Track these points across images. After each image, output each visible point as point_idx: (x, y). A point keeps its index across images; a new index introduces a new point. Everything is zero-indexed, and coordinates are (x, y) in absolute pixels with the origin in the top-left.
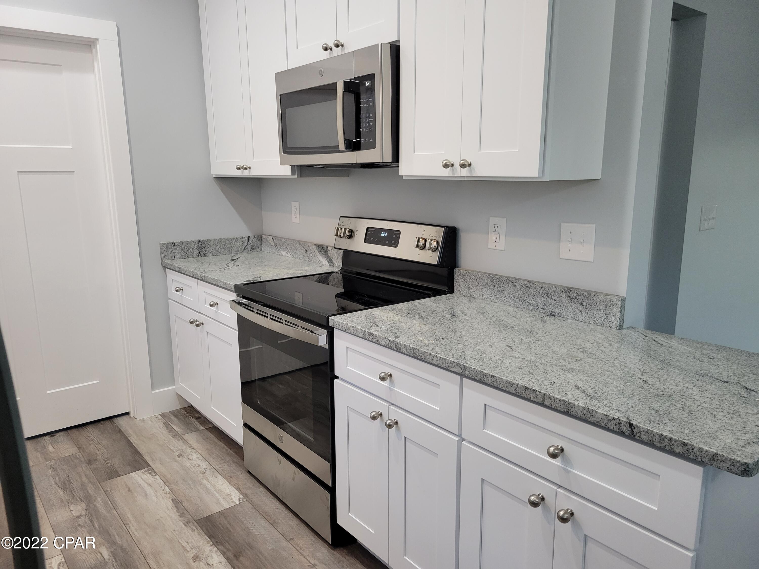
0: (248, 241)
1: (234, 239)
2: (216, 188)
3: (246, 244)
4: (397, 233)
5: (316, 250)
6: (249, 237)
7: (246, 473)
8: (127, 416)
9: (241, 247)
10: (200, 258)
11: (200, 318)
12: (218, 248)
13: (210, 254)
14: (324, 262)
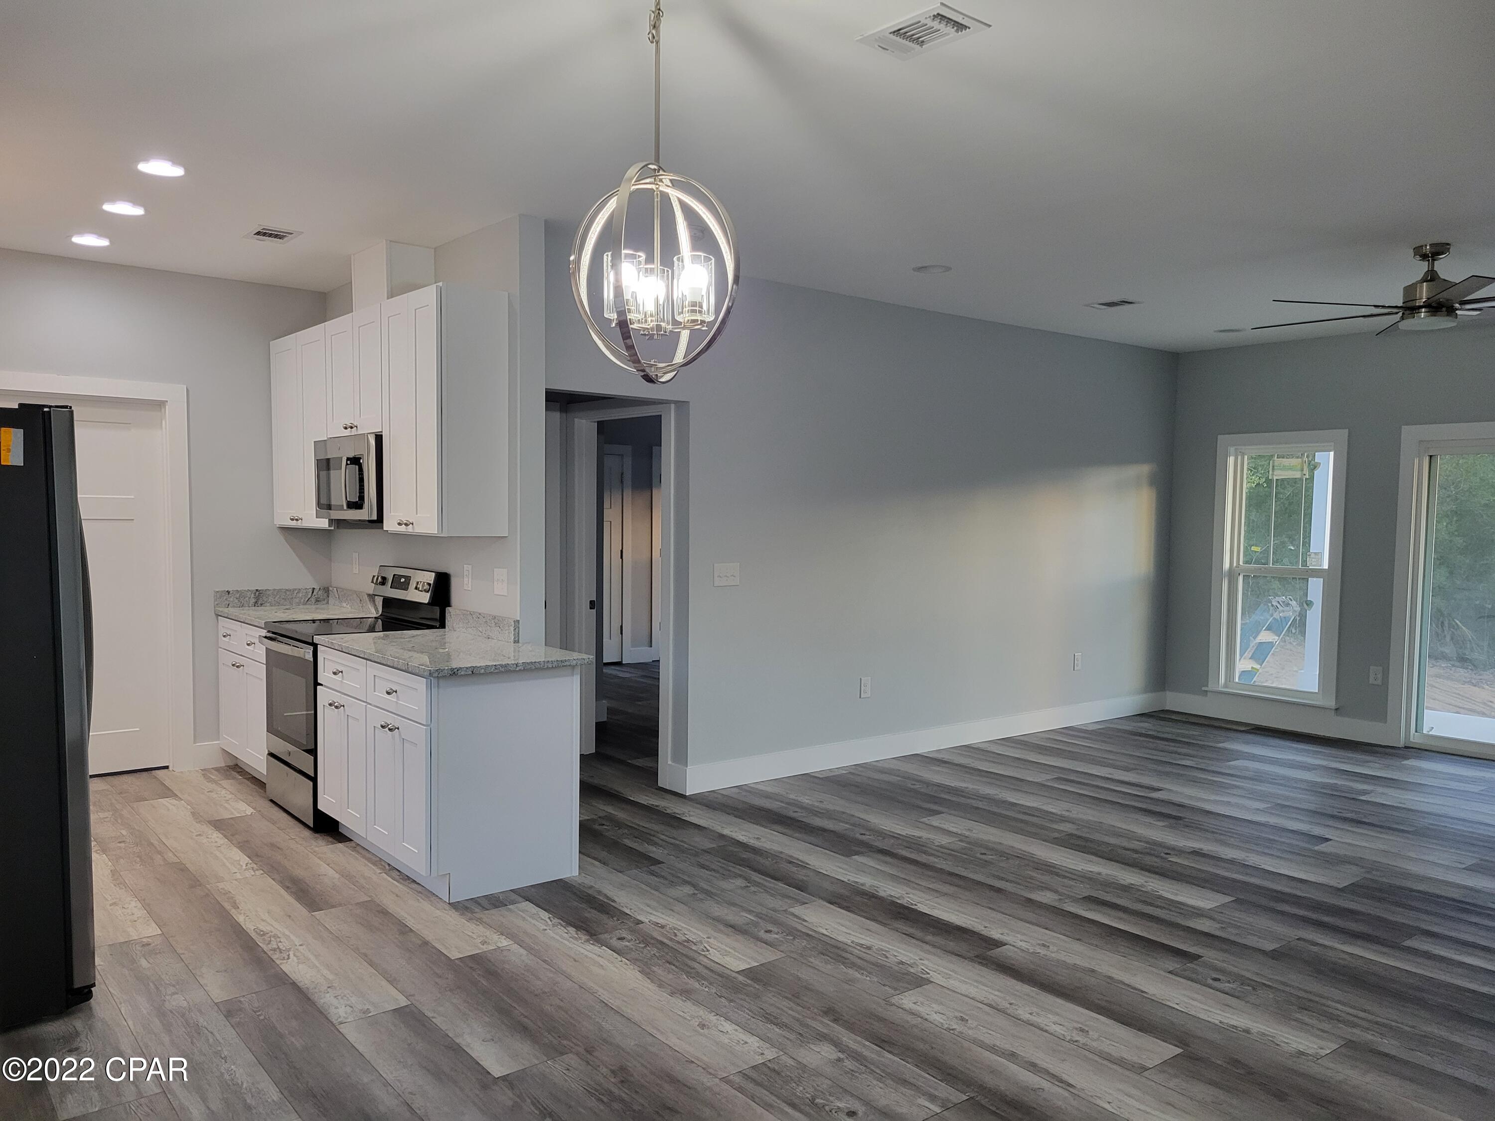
0: (313, 592)
1: (295, 589)
2: (280, 538)
3: (309, 596)
4: (408, 579)
5: (367, 599)
6: (314, 589)
7: (269, 802)
8: (166, 770)
9: (303, 599)
10: (256, 608)
11: (240, 660)
12: (276, 598)
13: (268, 604)
14: (373, 610)
